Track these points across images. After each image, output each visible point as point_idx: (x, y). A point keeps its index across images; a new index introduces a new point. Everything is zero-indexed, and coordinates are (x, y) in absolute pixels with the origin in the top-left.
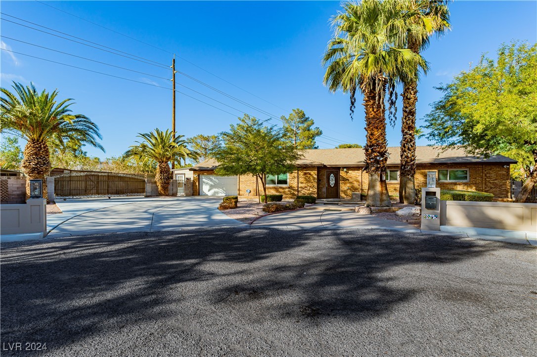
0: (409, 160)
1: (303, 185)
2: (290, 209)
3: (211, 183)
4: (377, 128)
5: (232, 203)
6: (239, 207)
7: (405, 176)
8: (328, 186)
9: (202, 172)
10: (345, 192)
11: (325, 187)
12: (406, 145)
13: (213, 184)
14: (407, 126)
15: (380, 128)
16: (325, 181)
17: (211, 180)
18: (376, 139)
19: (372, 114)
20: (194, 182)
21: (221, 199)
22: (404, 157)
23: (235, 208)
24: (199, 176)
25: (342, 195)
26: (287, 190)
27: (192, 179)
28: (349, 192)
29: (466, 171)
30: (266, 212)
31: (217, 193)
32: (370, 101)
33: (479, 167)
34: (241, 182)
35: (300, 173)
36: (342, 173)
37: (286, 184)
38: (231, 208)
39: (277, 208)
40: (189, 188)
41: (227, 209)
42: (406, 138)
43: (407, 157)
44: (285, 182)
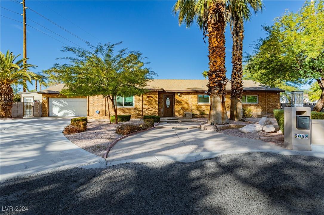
0: (239, 85)
1: (147, 107)
2: (143, 129)
3: (61, 105)
4: (220, 56)
5: (80, 126)
6: (89, 130)
7: (236, 98)
8: (165, 107)
9: (52, 95)
10: (178, 112)
11: (163, 108)
12: (236, 73)
13: (63, 106)
14: (237, 58)
15: (222, 57)
16: (163, 103)
17: (61, 103)
18: (219, 66)
19: (215, 44)
20: (43, 105)
21: (69, 120)
22: (235, 83)
23: (83, 131)
24: (48, 99)
25: (176, 114)
26: (133, 111)
27: (41, 101)
28: (182, 112)
29: (256, 96)
30: (120, 134)
31: (68, 114)
32: (214, 32)
33: (263, 94)
34: (91, 104)
35: (144, 96)
36: (177, 97)
37: (132, 105)
38: (79, 131)
39: (131, 130)
40: (38, 110)
41: (74, 132)
42: (236, 68)
43: (237, 83)
44: (130, 104)
